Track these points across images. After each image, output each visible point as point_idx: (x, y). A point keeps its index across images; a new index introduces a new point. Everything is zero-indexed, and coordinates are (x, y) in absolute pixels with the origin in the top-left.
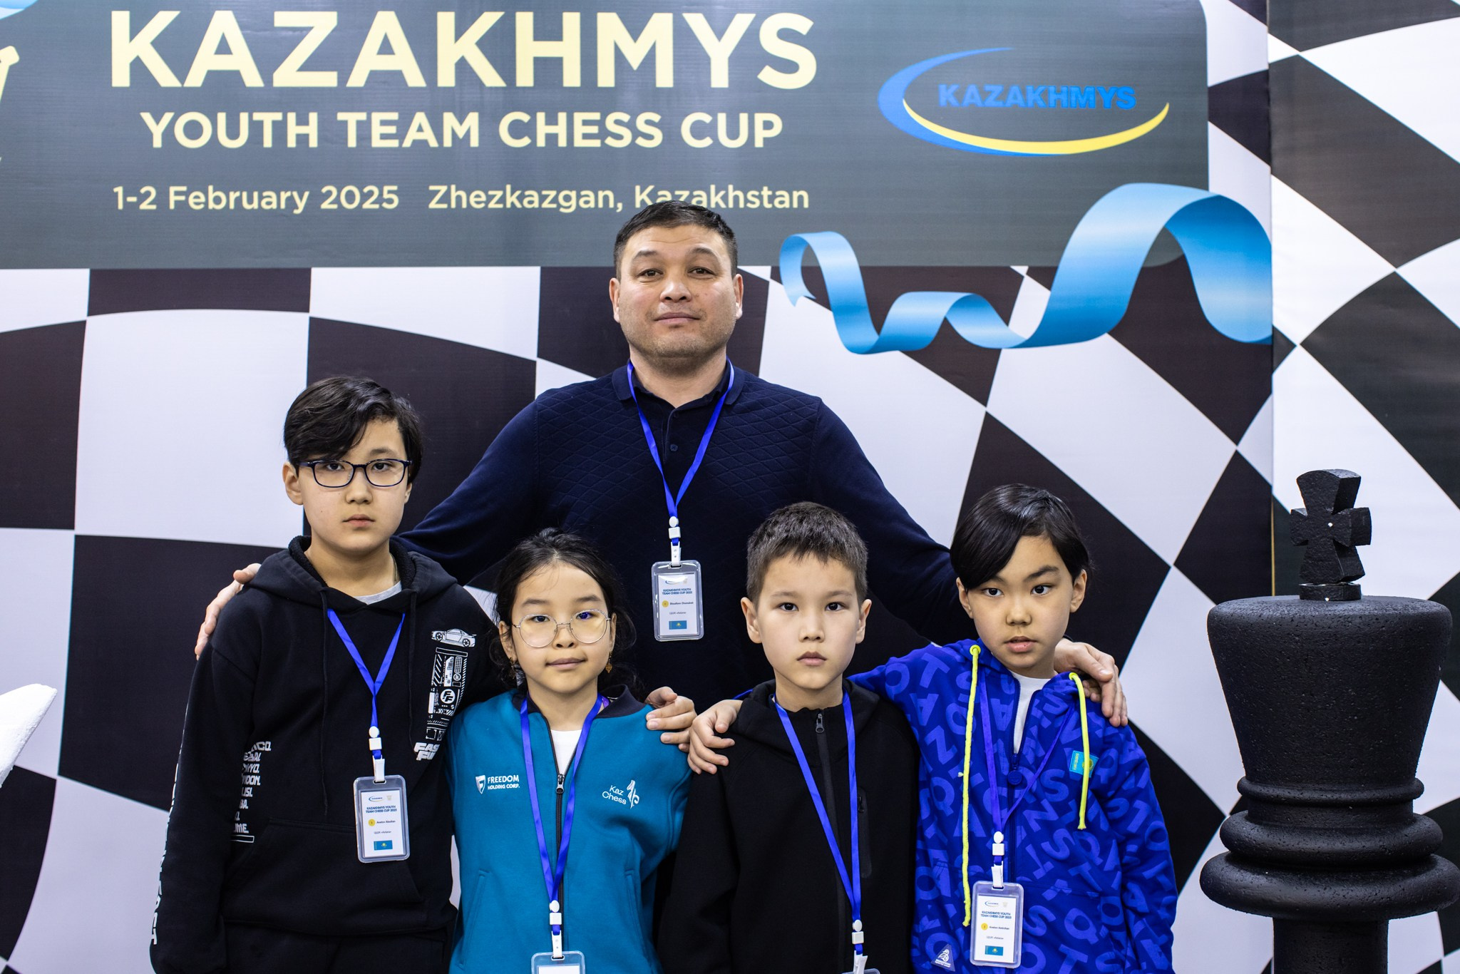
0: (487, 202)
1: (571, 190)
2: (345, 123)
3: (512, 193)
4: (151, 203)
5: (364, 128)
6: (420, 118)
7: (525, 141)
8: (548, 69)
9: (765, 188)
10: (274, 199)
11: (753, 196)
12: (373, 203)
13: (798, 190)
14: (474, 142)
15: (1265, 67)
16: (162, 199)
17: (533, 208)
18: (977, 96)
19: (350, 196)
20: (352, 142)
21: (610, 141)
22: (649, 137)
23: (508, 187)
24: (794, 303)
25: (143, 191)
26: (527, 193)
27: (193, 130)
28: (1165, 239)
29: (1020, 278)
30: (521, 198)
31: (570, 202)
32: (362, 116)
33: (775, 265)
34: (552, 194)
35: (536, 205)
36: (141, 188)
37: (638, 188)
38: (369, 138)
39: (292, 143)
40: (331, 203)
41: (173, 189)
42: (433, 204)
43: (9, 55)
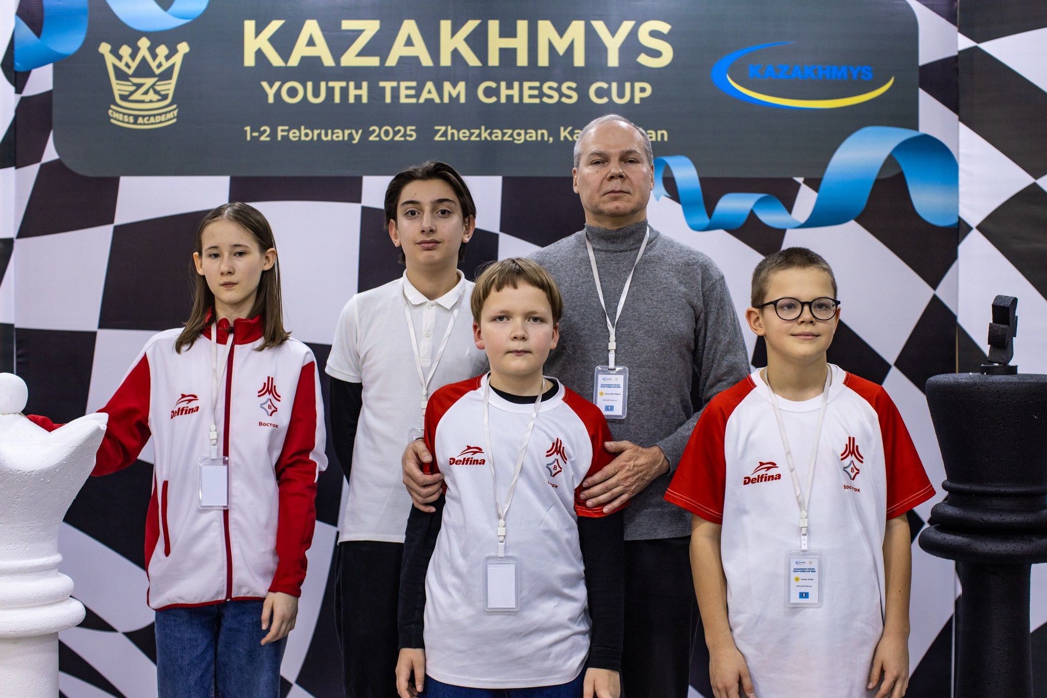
0: (470, 137)
1: (521, 129)
2: (384, 88)
3: (485, 131)
4: (267, 137)
5: (395, 92)
6: (430, 85)
7: (493, 100)
8: (508, 55)
10: (341, 134)
12: (401, 137)
13: (661, 130)
14: (462, 100)
15: (956, 53)
16: (273, 134)
17: (498, 141)
18: (773, 72)
19: (387, 133)
20: (388, 100)
21: (545, 100)
22: (569, 97)
23: (483, 128)
24: (658, 200)
25: (262, 129)
26: (494, 131)
27: (292, 92)
28: (891, 161)
29: (799, 185)
30: (490, 134)
31: (521, 137)
32: (394, 84)
34: (510, 132)
35: (500, 138)
36: (261, 127)
37: (562, 129)
38: (398, 97)
39: (352, 100)
40: (376, 137)
41: (280, 128)
42: (437, 138)
43: (183, 48)
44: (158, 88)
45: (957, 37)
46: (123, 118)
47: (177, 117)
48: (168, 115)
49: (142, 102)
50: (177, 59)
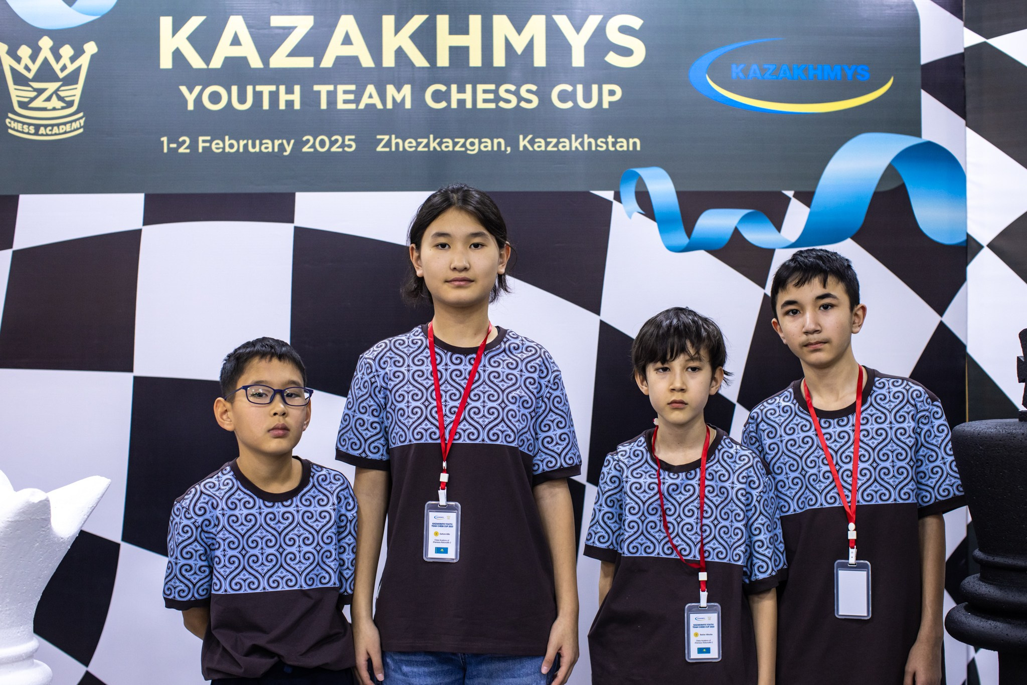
0: (417, 147)
1: (475, 138)
2: (319, 92)
3: (434, 140)
4: (186, 148)
5: (332, 96)
6: (371, 89)
7: (443, 105)
8: (459, 54)
9: (610, 137)
10: (270, 145)
11: (602, 142)
12: (338, 147)
13: (633, 138)
14: (408, 105)
15: (962, 51)
16: (194, 145)
17: (449, 151)
18: (758, 72)
19: (322, 143)
20: (324, 106)
21: (502, 104)
22: (529, 101)
23: (431, 136)
24: (630, 217)
25: (181, 139)
26: (444, 140)
27: (215, 98)
28: (891, 171)
29: (789, 199)
30: (440, 144)
31: (474, 146)
32: (331, 88)
33: (617, 190)
34: (462, 141)
35: (451, 149)
36: (179, 138)
37: (521, 137)
38: (335, 103)
39: (282, 106)
40: (309, 148)
41: (201, 139)
42: (379, 149)
43: (91, 48)
44: (62, 94)
45: (963, 32)
46: (23, 128)
47: (83, 127)
48: (74, 124)
49: (45, 109)
50: (84, 61)
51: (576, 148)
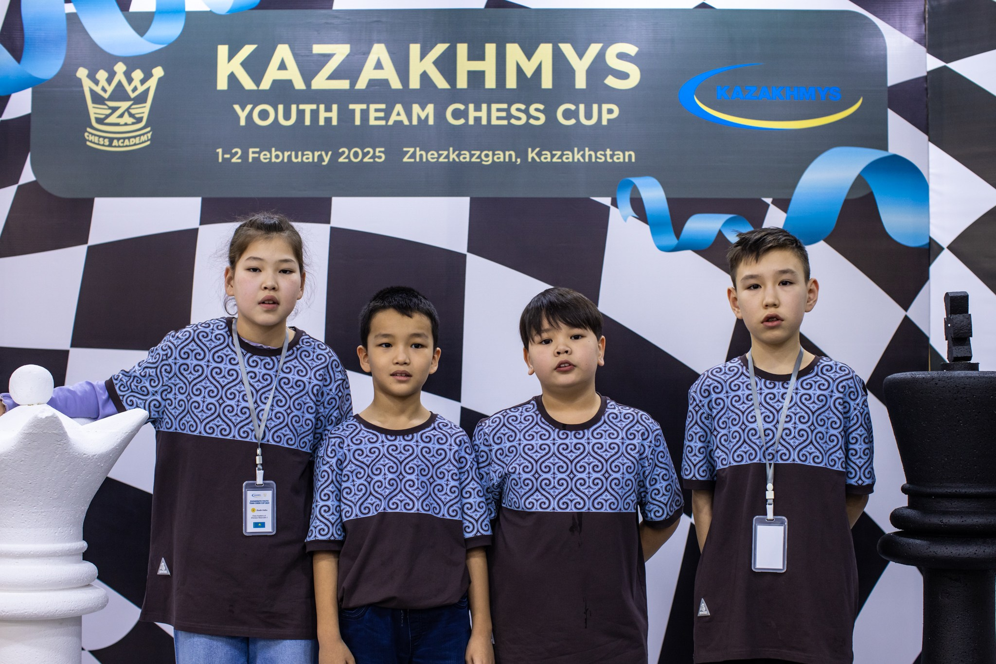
0: (438, 158)
1: (489, 151)
2: (353, 111)
3: (453, 152)
4: (238, 158)
5: (365, 114)
6: (399, 107)
7: (462, 121)
8: (476, 77)
9: (608, 150)
10: (311, 156)
11: (601, 154)
12: (370, 158)
13: (628, 151)
14: (431, 122)
15: (925, 74)
16: (245, 156)
17: (466, 162)
18: (741, 93)
19: (356, 155)
20: (358, 122)
21: (513, 121)
22: (537, 119)
23: (451, 149)
24: (625, 220)
25: (234, 151)
26: (462, 152)
27: (264, 115)
28: (860, 181)
29: (767, 206)
30: (458, 156)
31: (488, 158)
32: (364, 106)
33: (614, 197)
34: (478, 153)
35: (468, 160)
36: (232, 149)
37: (530, 150)
38: (368, 120)
39: (322, 122)
40: (345, 158)
41: (251, 150)
42: (405, 160)
43: (158, 72)
44: (133, 111)
45: (926, 58)
46: (99, 141)
47: (152, 140)
48: (142, 137)
49: (118, 125)
50: (152, 83)
51: (578, 159)
